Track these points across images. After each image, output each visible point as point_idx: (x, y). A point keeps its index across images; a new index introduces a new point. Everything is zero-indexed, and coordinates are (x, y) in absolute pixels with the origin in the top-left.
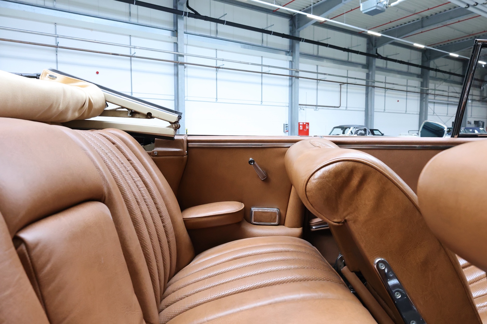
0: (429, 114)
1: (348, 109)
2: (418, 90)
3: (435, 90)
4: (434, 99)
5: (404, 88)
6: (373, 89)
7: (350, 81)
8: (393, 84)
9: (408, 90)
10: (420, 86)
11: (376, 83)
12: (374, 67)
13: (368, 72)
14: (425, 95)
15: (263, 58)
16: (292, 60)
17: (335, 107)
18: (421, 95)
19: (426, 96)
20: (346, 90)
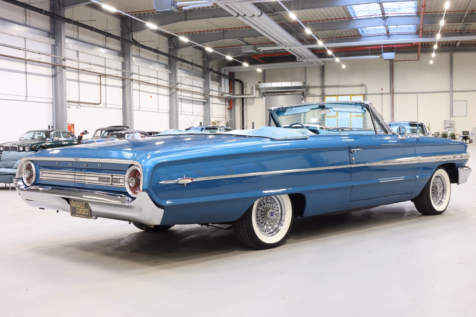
1: (108, 106)
3: (181, 84)
4: (181, 96)
5: (154, 81)
6: (131, 82)
7: (109, 72)
8: (149, 77)
9: (159, 84)
10: (168, 79)
12: (131, 55)
13: (123, 61)
14: (174, 90)
15: (27, 40)
16: (54, 44)
17: (95, 104)
18: (170, 90)
20: (104, 83)
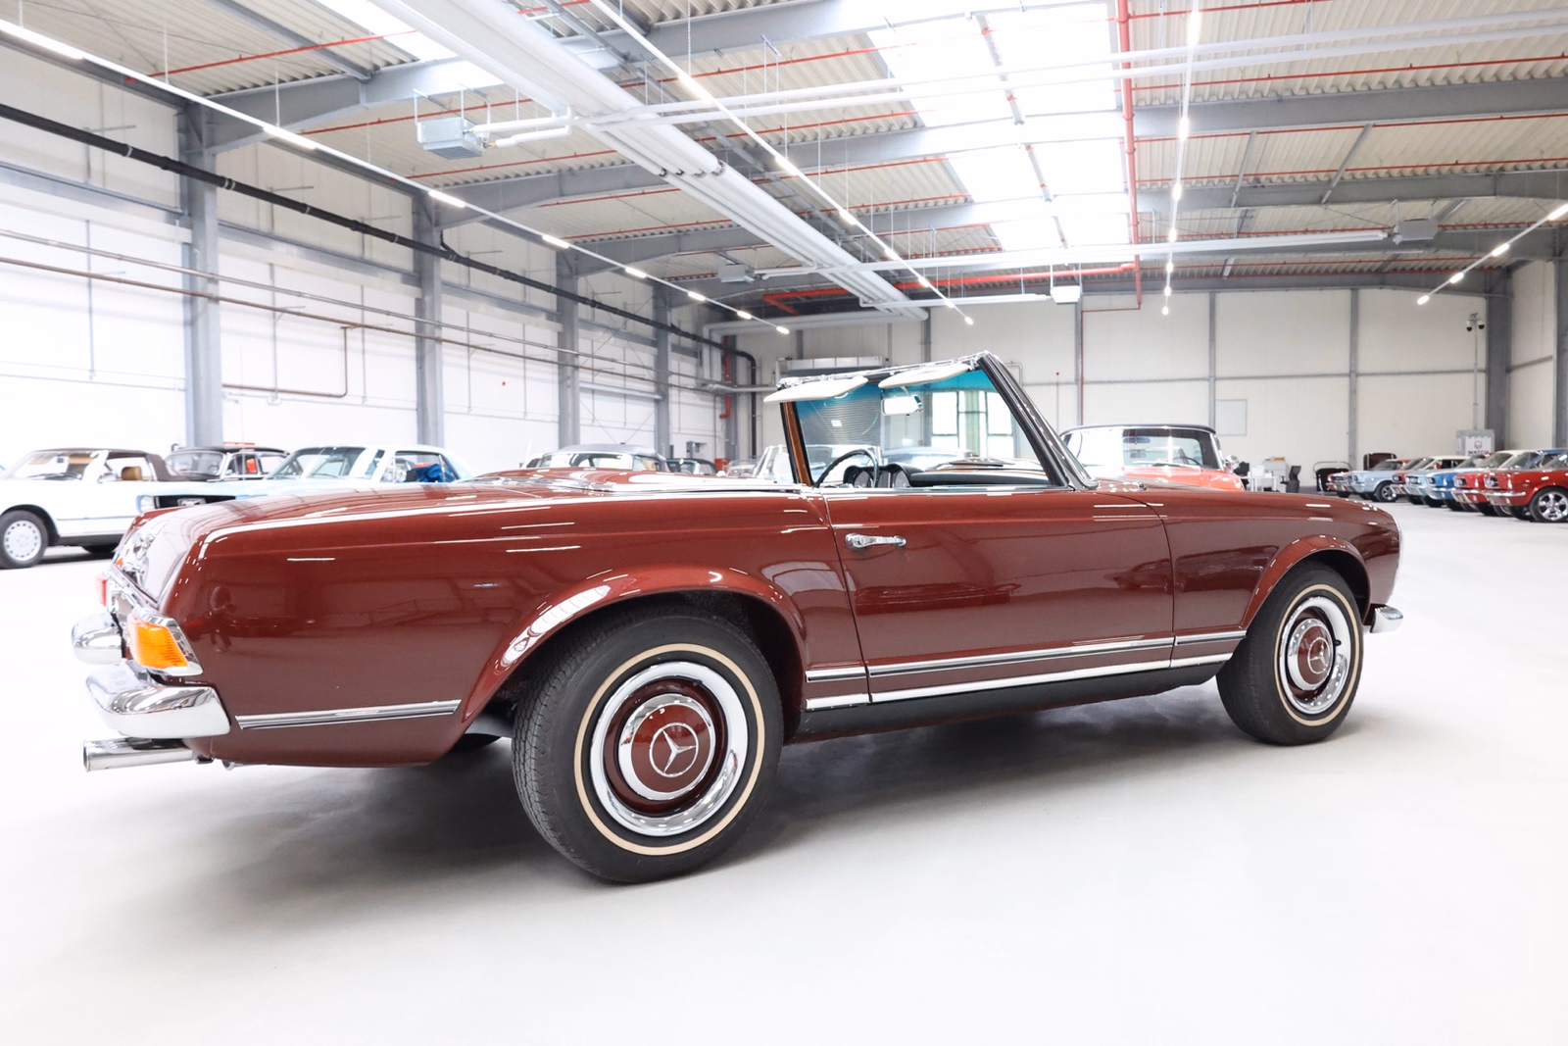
0: (582, 422)
1: (369, 402)
2: (553, 355)
3: (592, 356)
4: (593, 383)
5: (518, 348)
6: (437, 346)
7: (371, 318)
8: (491, 335)
9: (526, 354)
10: (556, 346)
11: (444, 329)
12: (437, 284)
13: (420, 296)
14: (569, 369)
15: (92, 226)
16: (189, 241)
17: (330, 396)
18: (559, 368)
19: (573, 373)
20: (359, 345)
